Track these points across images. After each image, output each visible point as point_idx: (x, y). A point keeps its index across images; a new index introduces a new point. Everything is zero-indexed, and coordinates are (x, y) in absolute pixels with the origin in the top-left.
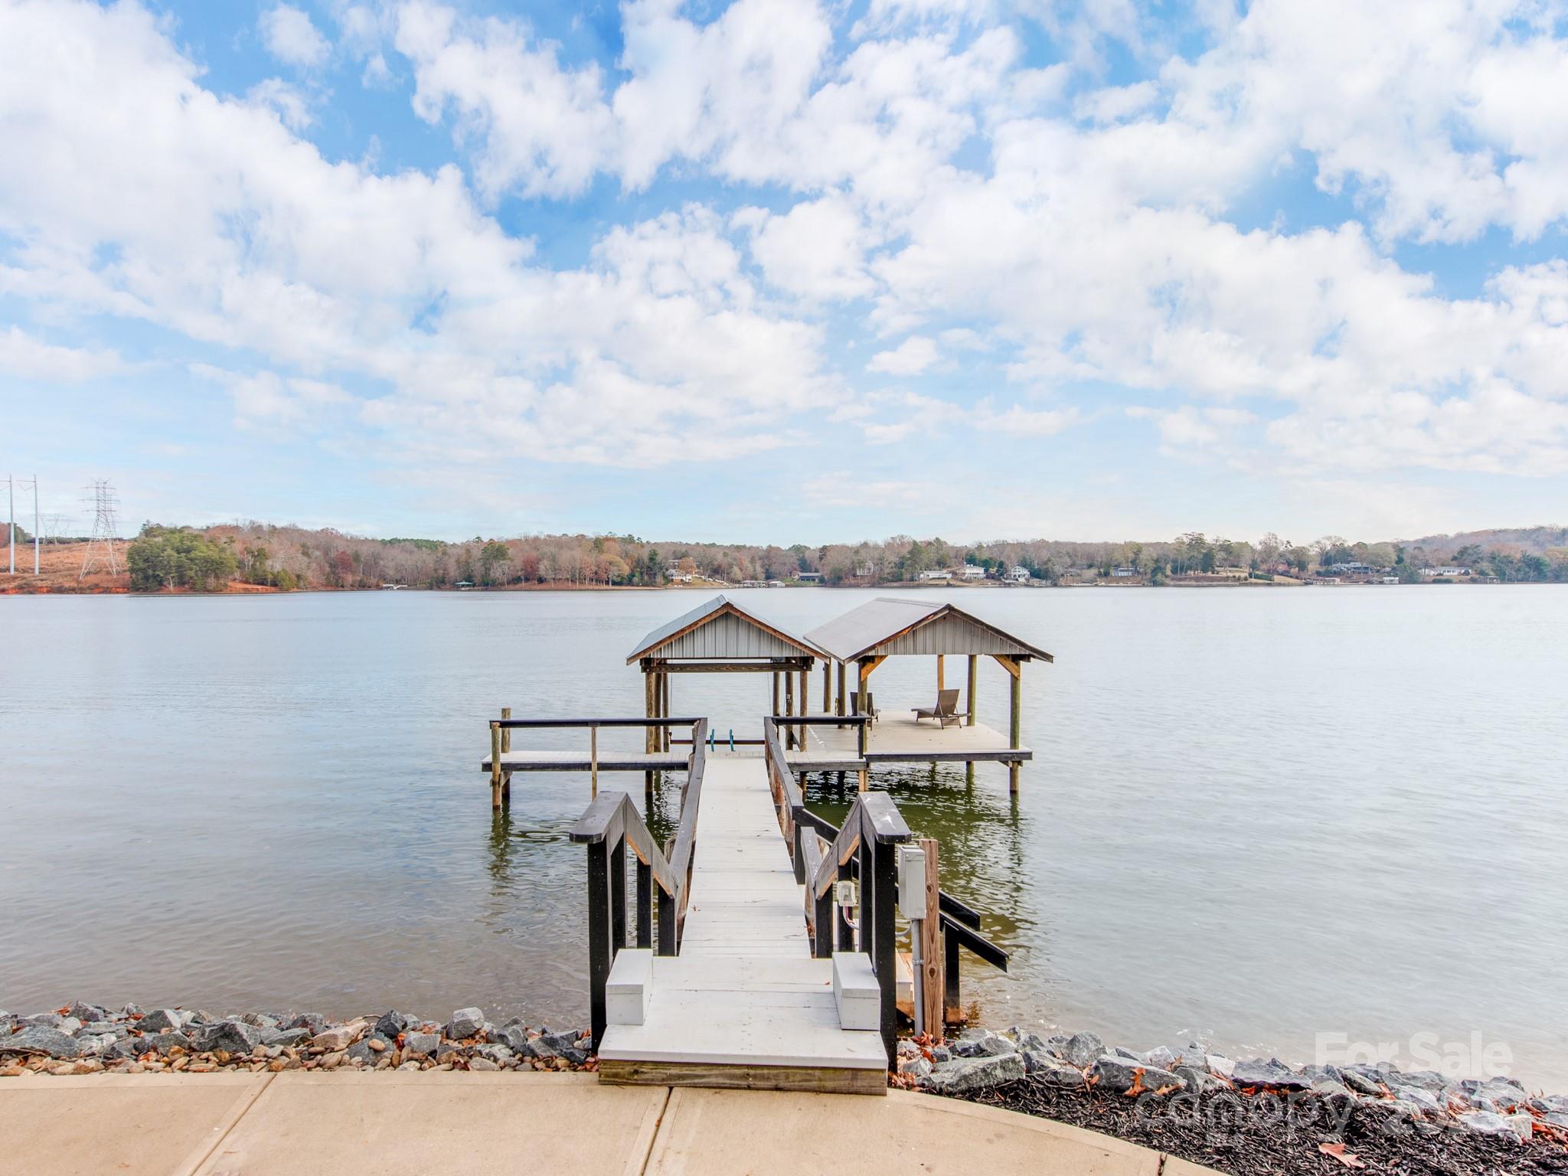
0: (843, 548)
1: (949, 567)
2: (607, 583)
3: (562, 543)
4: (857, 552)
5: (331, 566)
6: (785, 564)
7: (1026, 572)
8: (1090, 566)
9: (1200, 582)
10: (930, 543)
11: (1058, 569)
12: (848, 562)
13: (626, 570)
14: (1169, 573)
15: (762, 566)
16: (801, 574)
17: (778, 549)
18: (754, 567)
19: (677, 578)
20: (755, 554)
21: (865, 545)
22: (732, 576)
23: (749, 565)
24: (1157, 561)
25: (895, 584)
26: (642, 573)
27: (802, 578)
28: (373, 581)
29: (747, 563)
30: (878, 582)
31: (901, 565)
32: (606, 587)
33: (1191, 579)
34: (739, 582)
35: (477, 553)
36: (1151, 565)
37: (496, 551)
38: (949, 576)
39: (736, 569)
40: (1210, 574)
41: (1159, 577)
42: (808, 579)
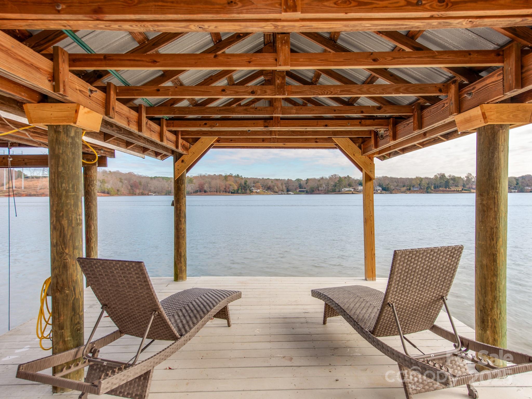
0: (314, 179)
1: (352, 186)
2: (229, 192)
3: (213, 177)
4: (319, 180)
5: (131, 186)
6: (294, 186)
7: (381, 188)
8: (404, 186)
9: (444, 192)
10: (345, 178)
11: (392, 187)
12: (316, 185)
13: (236, 188)
14: (433, 188)
15: (286, 187)
16: (300, 190)
17: (291, 180)
18: (282, 187)
19: (254, 191)
20: (282, 182)
21: (322, 178)
22: (275, 190)
23: (281, 186)
24: (428, 184)
25: (333, 193)
26: (242, 189)
27: (300, 191)
28: (147, 192)
29: (280, 185)
30: (327, 192)
31: (335, 186)
32: (228, 194)
33: (441, 191)
34: (277, 192)
36: (426, 186)
37: (190, 181)
38: (353, 190)
39: (276, 187)
40: (448, 189)
41: (429, 190)
42: (302, 191)
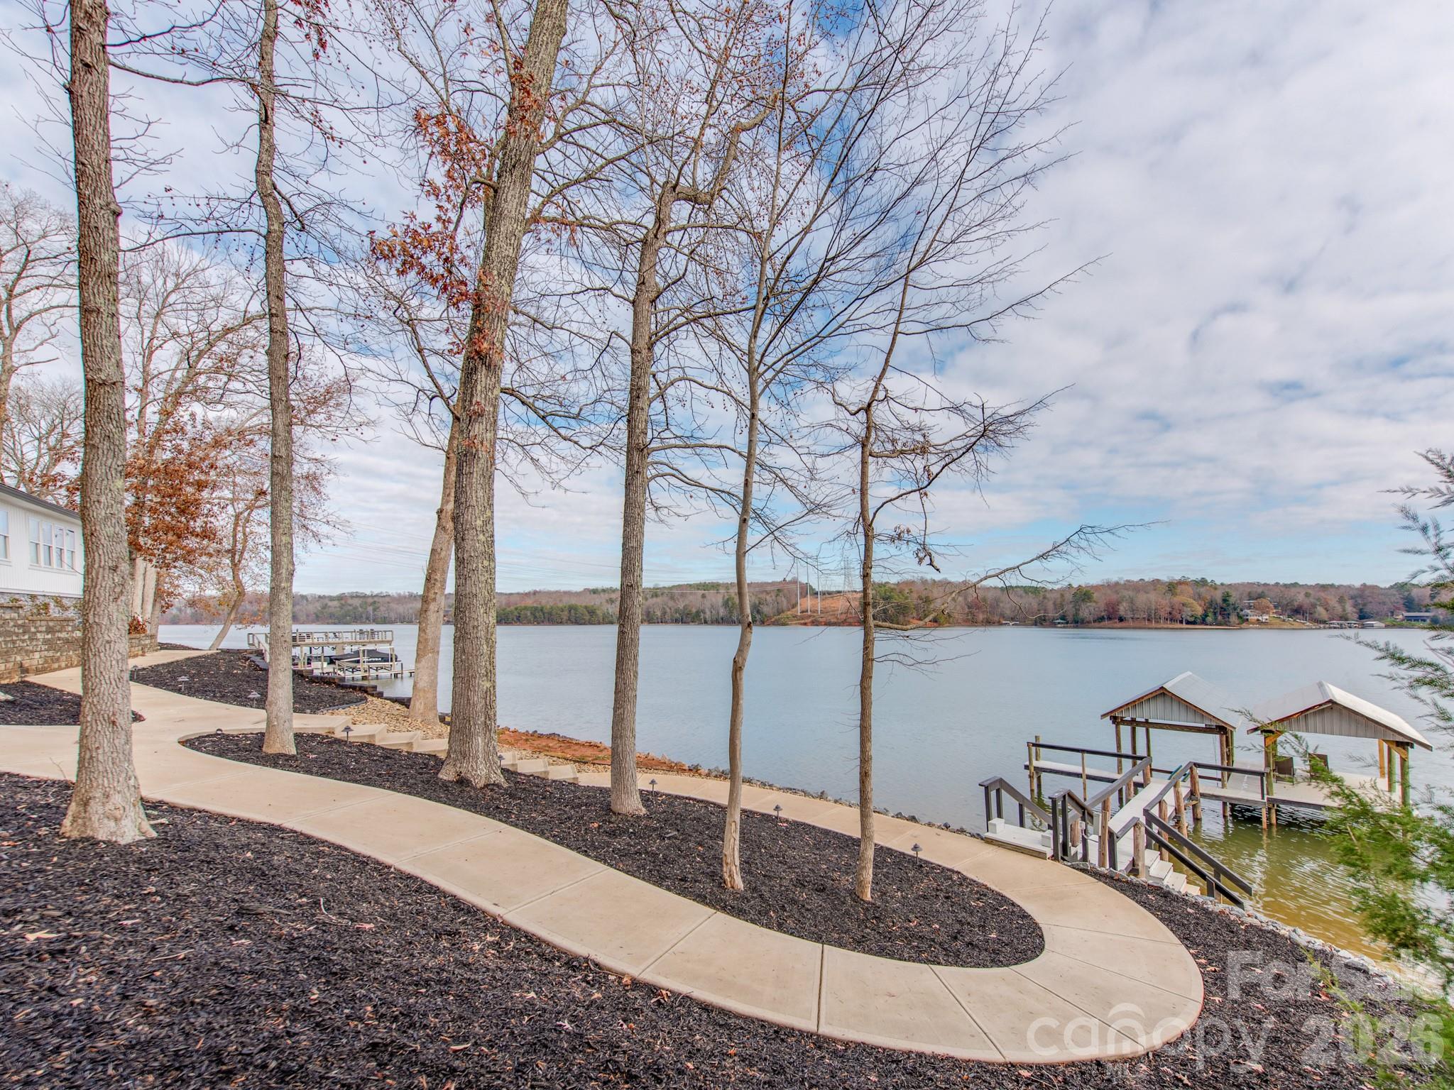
2: (1181, 622)
3: (1140, 587)
5: (969, 608)
6: (1384, 603)
13: (1199, 611)
15: (1355, 606)
16: (1407, 615)
17: (1375, 587)
18: (1344, 608)
19: (1253, 618)
20: (1343, 593)
22: (1316, 615)
23: (1337, 605)
26: (1215, 613)
27: (1409, 619)
28: (996, 619)
29: (1333, 602)
32: (1180, 626)
34: (1324, 622)
35: (1069, 597)
37: (1084, 595)
39: (1320, 609)
42: (1416, 619)
